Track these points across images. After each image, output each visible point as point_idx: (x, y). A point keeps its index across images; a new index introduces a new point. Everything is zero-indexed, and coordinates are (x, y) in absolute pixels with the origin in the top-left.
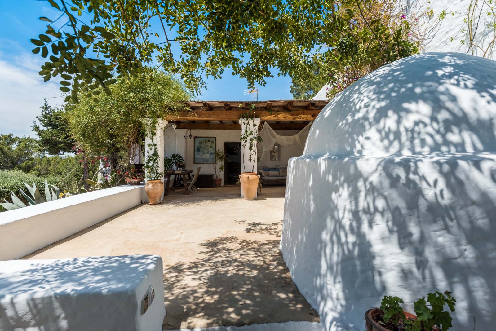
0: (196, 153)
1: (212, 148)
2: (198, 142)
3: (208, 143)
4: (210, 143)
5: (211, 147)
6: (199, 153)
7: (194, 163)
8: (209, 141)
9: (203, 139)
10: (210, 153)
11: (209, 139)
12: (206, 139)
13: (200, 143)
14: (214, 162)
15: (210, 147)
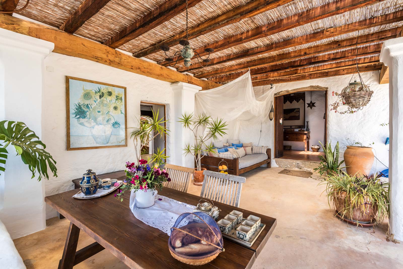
0: (73, 120)
1: (118, 111)
2: (82, 93)
3: (107, 99)
4: (113, 98)
5: (115, 108)
6: (82, 120)
7: (68, 147)
8: (110, 94)
9: (95, 87)
10: (113, 121)
11: (110, 89)
12: (104, 89)
13: (87, 95)
14: (123, 143)
15: (112, 109)
